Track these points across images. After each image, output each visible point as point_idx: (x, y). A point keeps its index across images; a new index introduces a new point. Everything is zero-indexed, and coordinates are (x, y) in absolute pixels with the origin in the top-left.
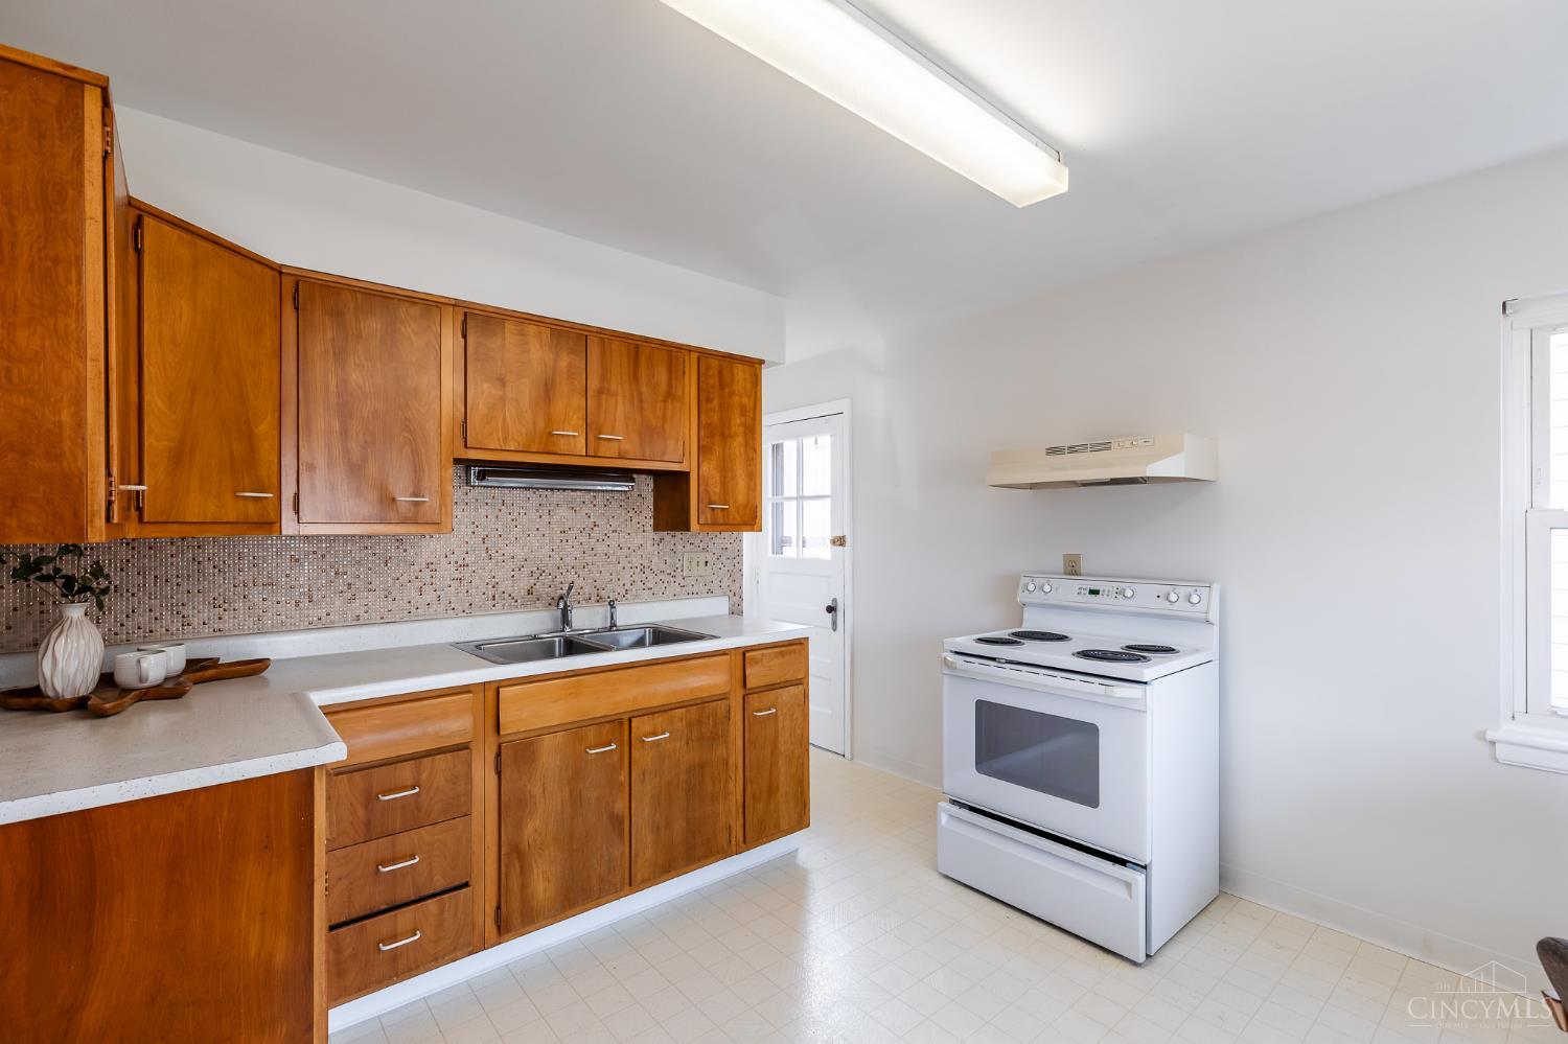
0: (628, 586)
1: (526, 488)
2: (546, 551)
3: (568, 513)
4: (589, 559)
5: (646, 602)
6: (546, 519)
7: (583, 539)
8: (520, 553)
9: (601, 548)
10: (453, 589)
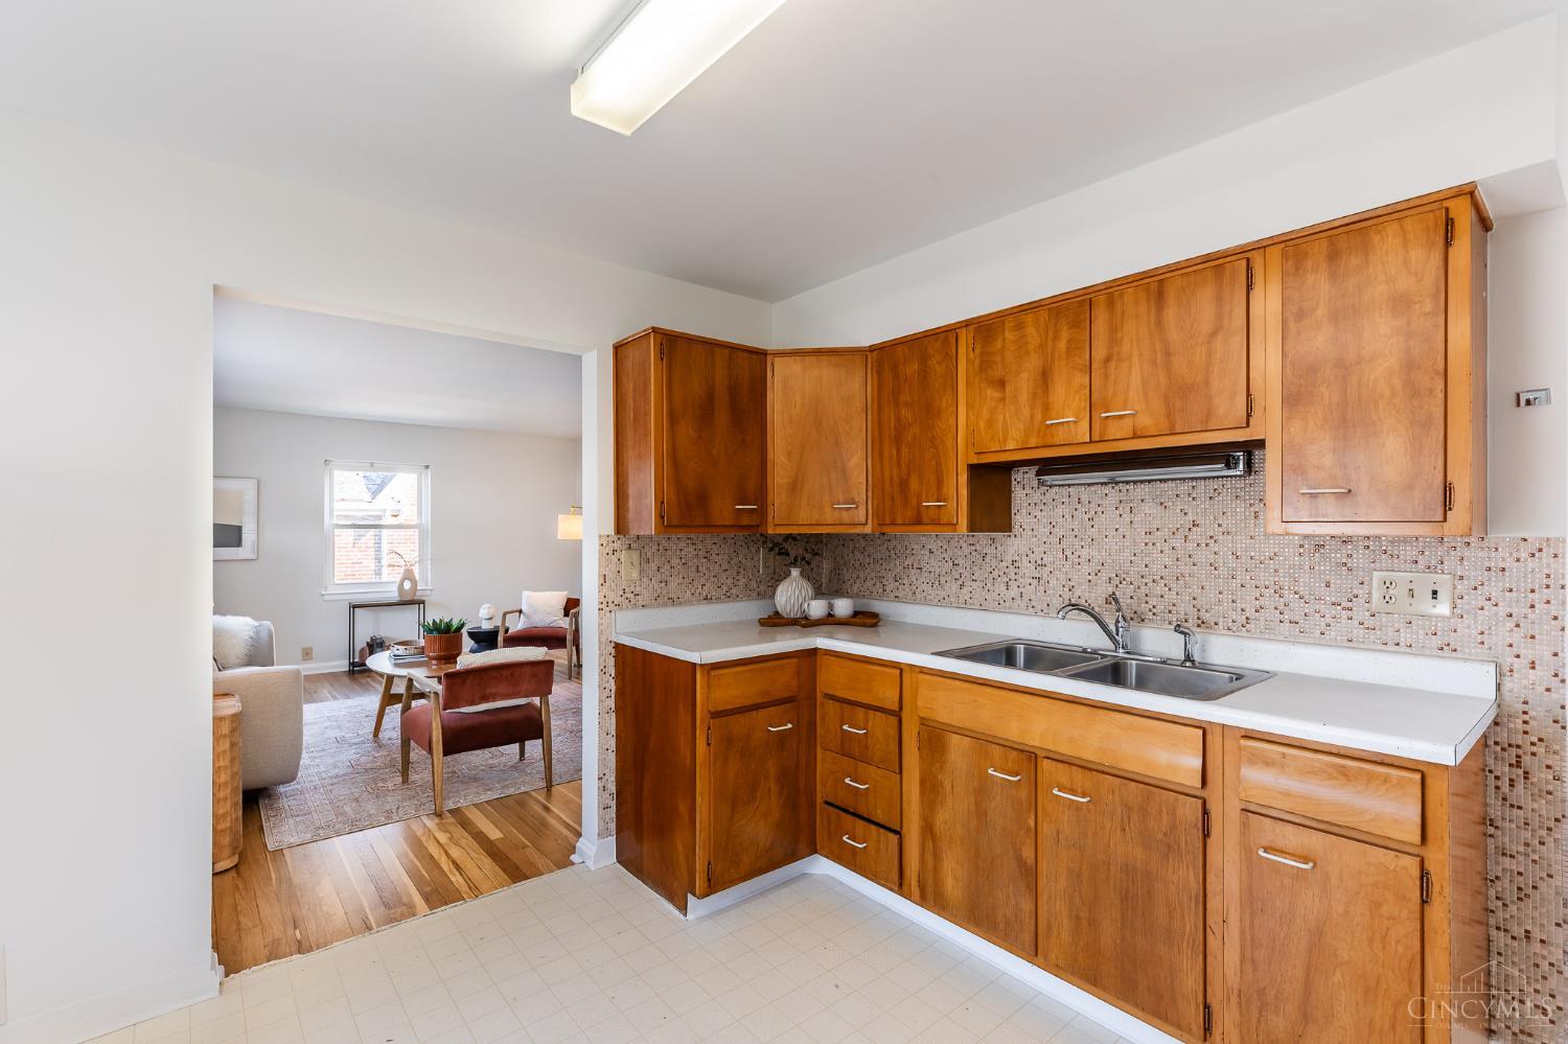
0: (1250, 612)
1: (1102, 484)
2: (1127, 553)
3: (1156, 510)
4: (1186, 570)
5: (1286, 640)
6: (1127, 518)
7: (1178, 542)
8: (1097, 556)
9: (1203, 556)
10: (1033, 587)
